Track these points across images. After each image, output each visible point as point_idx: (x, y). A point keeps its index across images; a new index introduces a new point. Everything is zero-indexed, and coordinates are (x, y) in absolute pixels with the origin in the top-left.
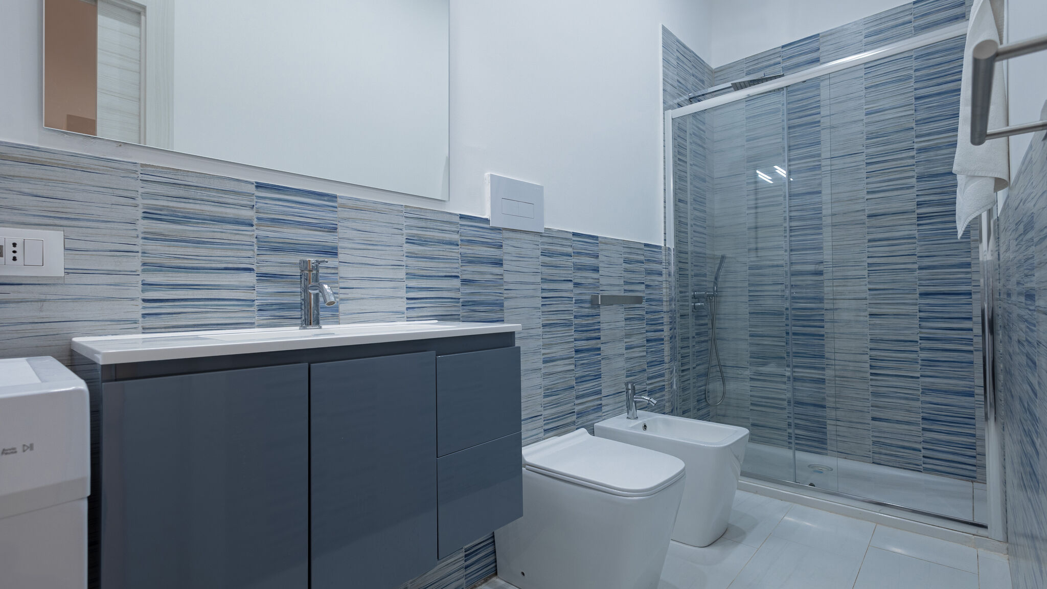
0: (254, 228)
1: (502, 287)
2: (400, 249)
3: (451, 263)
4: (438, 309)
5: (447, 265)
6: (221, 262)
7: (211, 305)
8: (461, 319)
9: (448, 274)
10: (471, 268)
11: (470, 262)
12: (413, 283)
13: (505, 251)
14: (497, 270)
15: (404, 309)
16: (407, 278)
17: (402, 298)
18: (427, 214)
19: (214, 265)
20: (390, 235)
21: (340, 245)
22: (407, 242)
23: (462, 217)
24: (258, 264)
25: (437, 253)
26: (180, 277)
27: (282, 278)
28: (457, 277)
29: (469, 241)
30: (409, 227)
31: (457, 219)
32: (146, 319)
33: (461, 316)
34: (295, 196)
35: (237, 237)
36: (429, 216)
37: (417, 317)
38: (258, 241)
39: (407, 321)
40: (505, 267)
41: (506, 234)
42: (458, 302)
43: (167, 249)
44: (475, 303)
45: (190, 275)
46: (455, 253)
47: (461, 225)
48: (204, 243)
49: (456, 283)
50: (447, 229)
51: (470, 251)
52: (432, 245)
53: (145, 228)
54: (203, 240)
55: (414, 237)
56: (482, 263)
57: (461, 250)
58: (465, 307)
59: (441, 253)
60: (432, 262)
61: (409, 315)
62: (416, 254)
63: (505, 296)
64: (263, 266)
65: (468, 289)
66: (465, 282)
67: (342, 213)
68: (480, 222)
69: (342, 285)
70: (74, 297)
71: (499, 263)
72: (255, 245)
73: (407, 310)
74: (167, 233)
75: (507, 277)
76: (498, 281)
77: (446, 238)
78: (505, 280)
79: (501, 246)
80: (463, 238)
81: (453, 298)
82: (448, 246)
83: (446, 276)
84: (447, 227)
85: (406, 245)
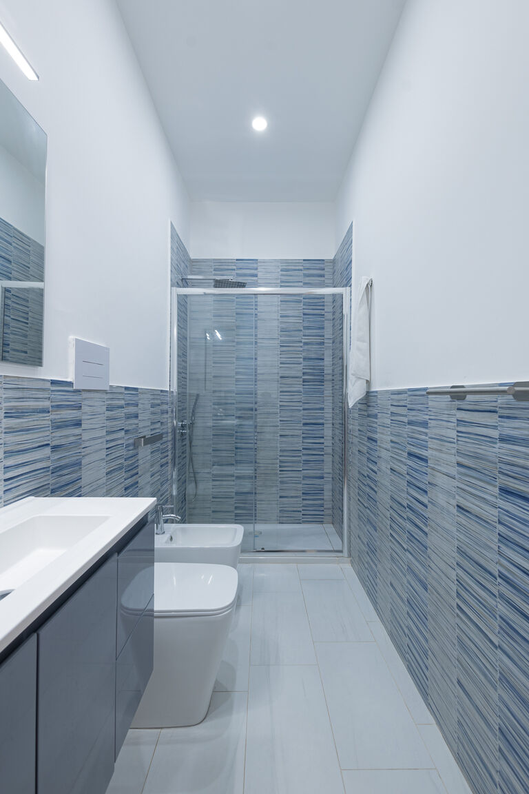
1: (81, 447)
3: (44, 431)
4: (32, 483)
5: (40, 435)
8: (51, 487)
9: (40, 444)
10: (59, 433)
11: (58, 427)
12: (10, 462)
13: (83, 411)
14: (77, 431)
15: (2, 493)
16: (5, 458)
18: (25, 383)
22: (5, 417)
23: (53, 382)
25: (32, 423)
28: (48, 445)
29: (58, 406)
30: (8, 399)
31: (48, 385)
36: (26, 385)
39: (5, 506)
40: (83, 426)
41: (85, 395)
42: (48, 471)
44: (61, 468)
46: (45, 419)
47: (52, 391)
49: (47, 451)
50: (41, 396)
51: (59, 416)
52: (27, 416)
55: (11, 409)
56: (67, 426)
57: (51, 417)
58: (53, 475)
59: (36, 423)
60: (27, 434)
61: (6, 498)
62: (14, 428)
63: (83, 454)
65: (56, 456)
66: (55, 448)
68: (66, 386)
71: (78, 424)
73: (4, 493)
75: (85, 436)
76: (78, 443)
77: (40, 406)
78: (83, 439)
79: (81, 407)
80: (54, 404)
81: (44, 468)
82: (41, 415)
83: (39, 447)
84: (40, 395)
85: (4, 420)
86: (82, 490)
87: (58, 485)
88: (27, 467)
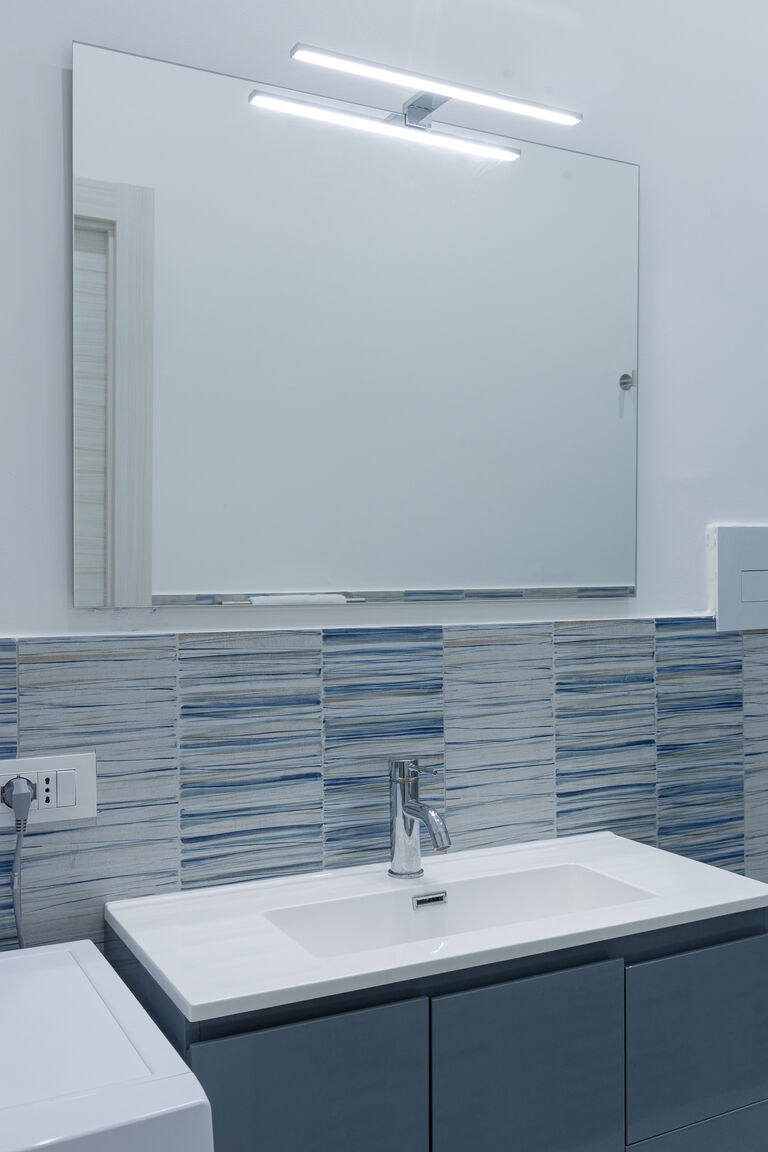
0: (322, 705)
1: (740, 751)
2: (546, 704)
3: (640, 716)
4: (613, 808)
5: (631, 723)
6: (277, 768)
7: (265, 839)
8: (658, 823)
9: (632, 740)
10: (676, 721)
11: (676, 710)
12: (569, 766)
13: (746, 677)
14: (730, 718)
15: (553, 815)
16: (558, 757)
17: (549, 795)
18: (594, 632)
19: (268, 776)
20: (529, 682)
21: (447, 713)
22: (558, 691)
23: (661, 624)
24: (325, 766)
25: (613, 701)
26: (227, 799)
27: (361, 783)
28: (650, 742)
29: (674, 669)
30: (563, 661)
31: (651, 630)
32: (187, 867)
33: (657, 817)
34: (380, 641)
35: (299, 725)
36: (599, 634)
37: (576, 828)
38: (327, 727)
39: (559, 836)
40: (747, 709)
41: (749, 642)
42: (651, 792)
43: (210, 758)
44: (685, 790)
45: (238, 794)
46: (646, 695)
47: (659, 640)
48: (256, 741)
49: (649, 754)
50: (632, 651)
51: (677, 689)
52: (603, 688)
53: (185, 731)
54: (254, 737)
55: (570, 678)
56: (700, 707)
57: (658, 689)
58: (664, 800)
59: (620, 701)
60: (603, 720)
61: (562, 825)
62: (575, 710)
63: (747, 767)
64: (334, 767)
65: (671, 764)
66: (667, 750)
67: (451, 657)
68: (696, 628)
69: (450, 783)
70: (107, 844)
71: (734, 703)
72: (323, 735)
73: (558, 816)
74: (209, 735)
75: (751, 730)
76: (734, 740)
77: (629, 669)
78: (747, 735)
79: (740, 667)
80: (663, 664)
81: (640, 785)
82: (632, 686)
83: (629, 744)
84: (631, 649)
85: (557, 696)
86: (746, 843)
87: (676, 822)
88: (606, 778)
